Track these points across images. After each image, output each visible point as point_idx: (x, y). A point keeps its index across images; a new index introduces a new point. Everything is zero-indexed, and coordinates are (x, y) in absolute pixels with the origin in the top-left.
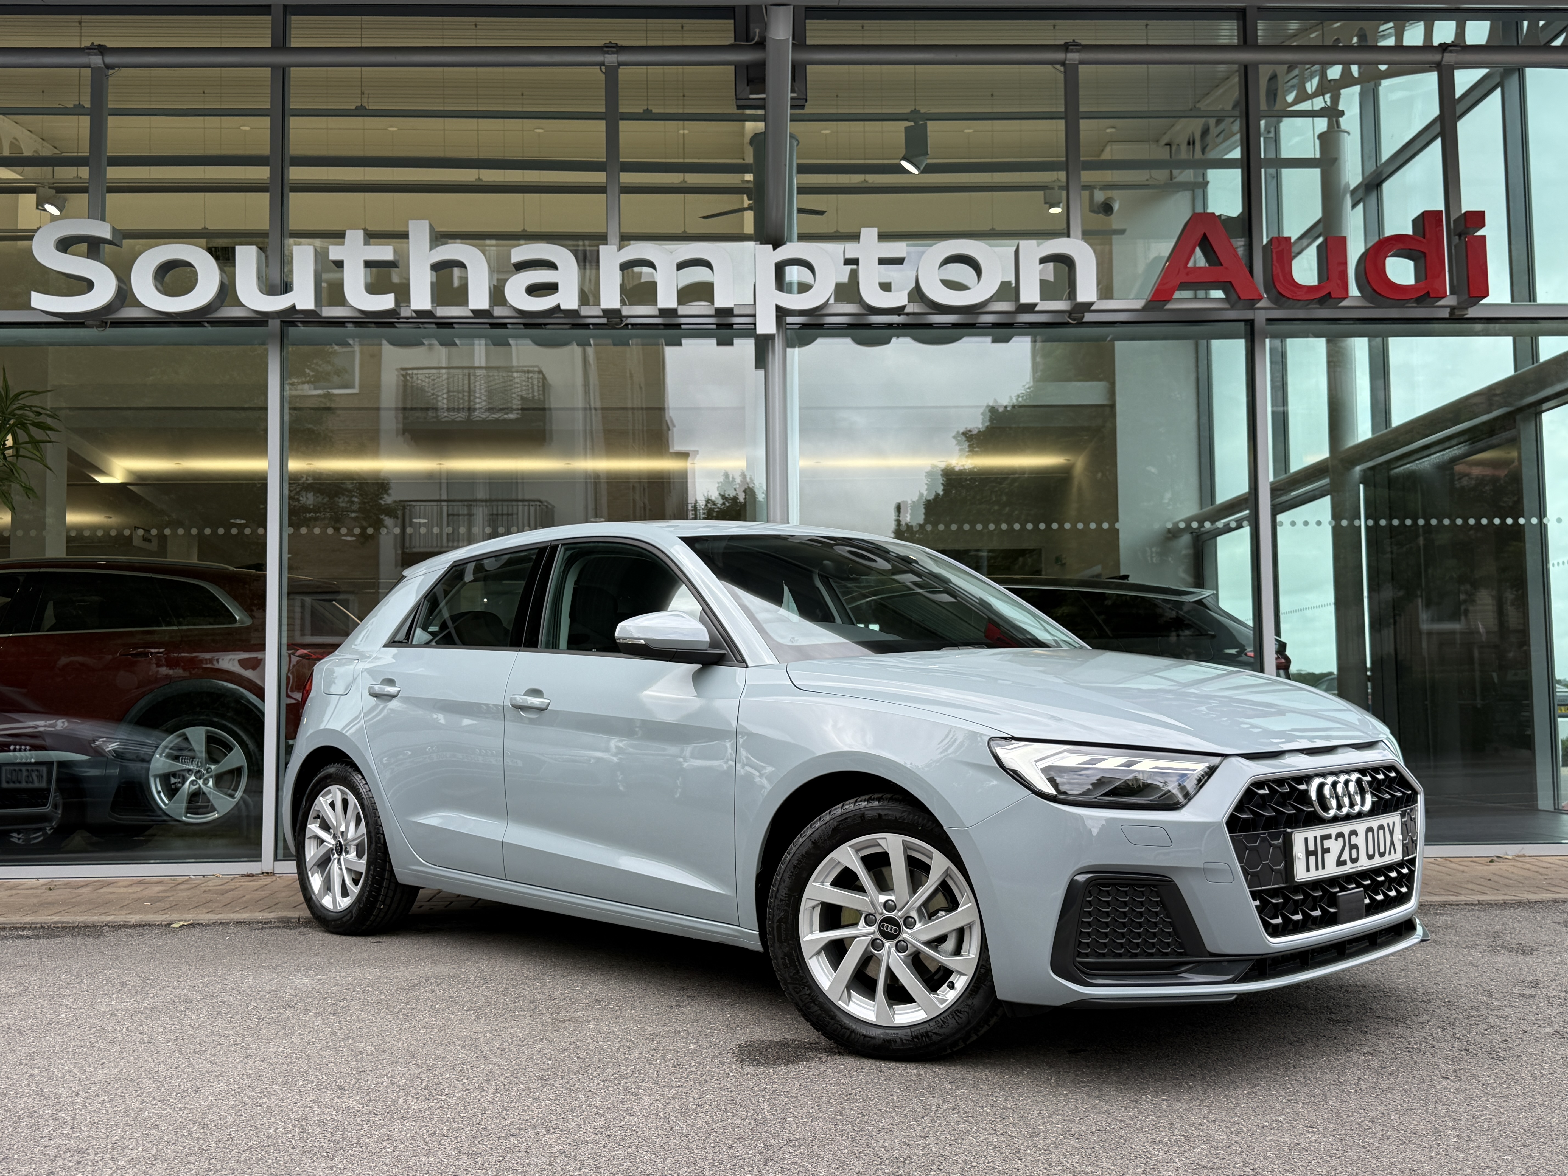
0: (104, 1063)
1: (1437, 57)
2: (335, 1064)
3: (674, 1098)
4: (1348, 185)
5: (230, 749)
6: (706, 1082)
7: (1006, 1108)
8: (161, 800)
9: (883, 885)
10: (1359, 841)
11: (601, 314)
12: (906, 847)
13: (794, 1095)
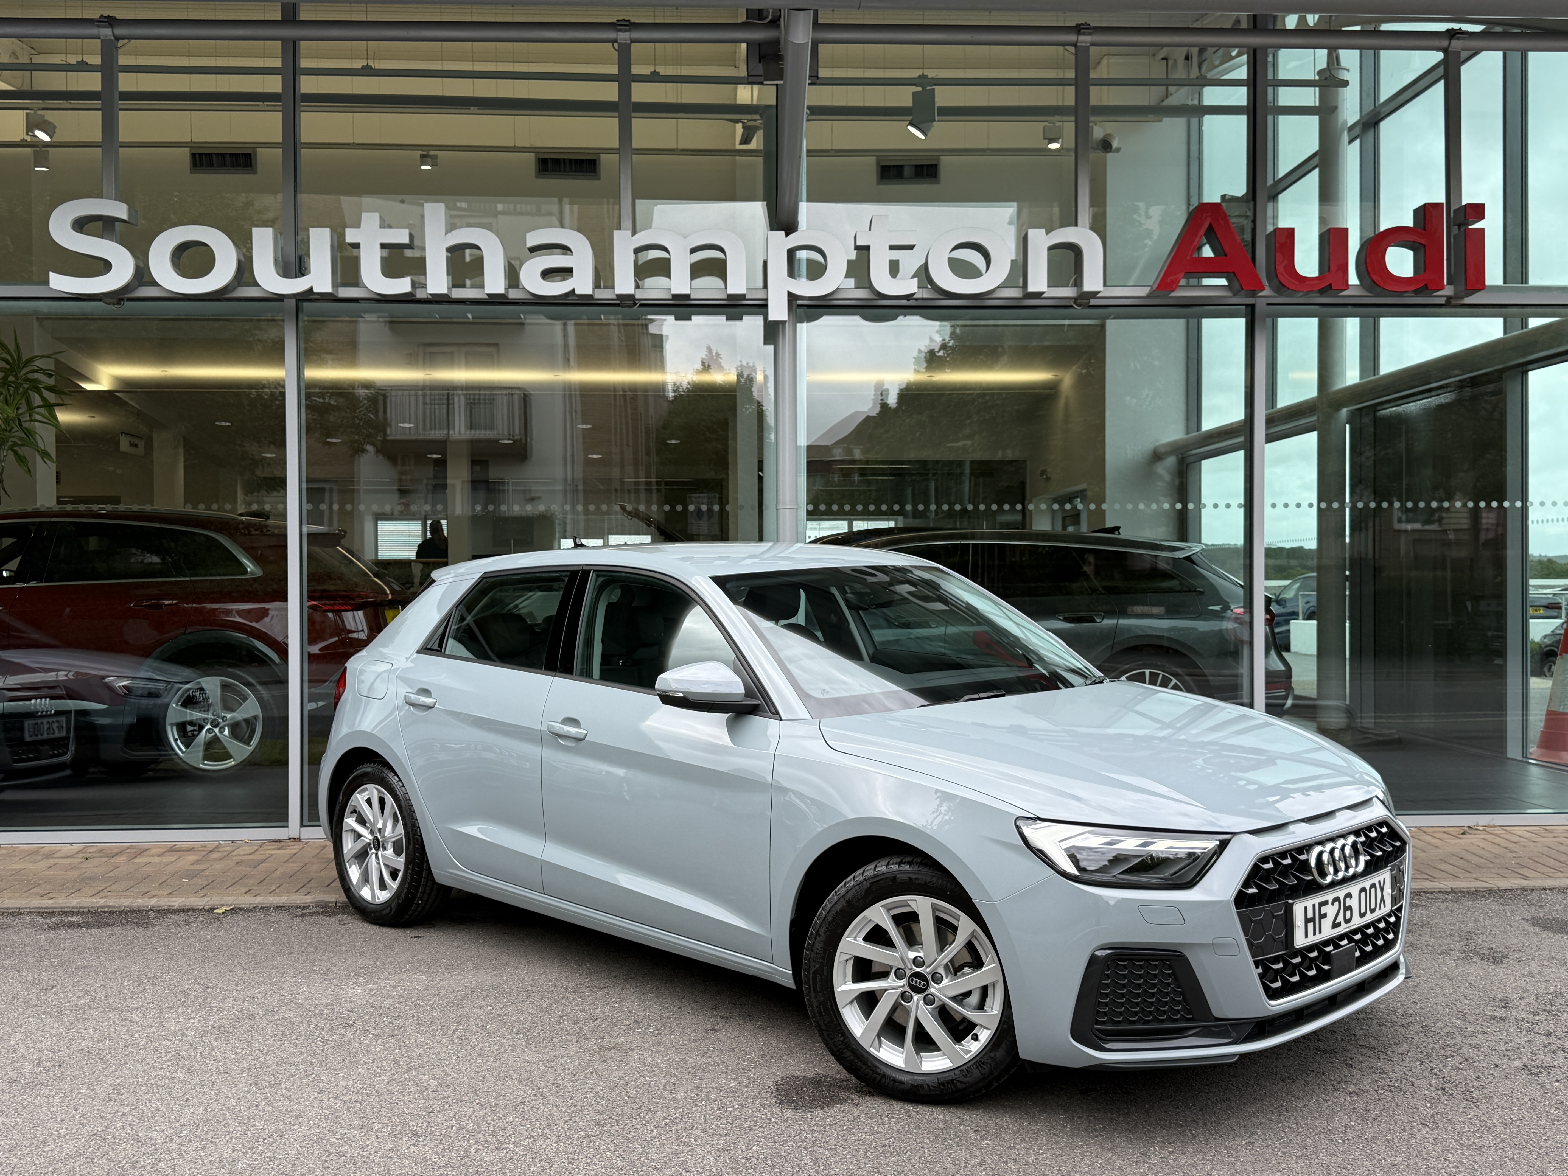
0: (188, 1099)
1: (1445, 43)
2: (404, 1103)
3: (724, 1150)
4: (1346, 122)
5: (245, 699)
6: (751, 1129)
7: (1027, 1163)
8: (178, 747)
9: (912, 940)
10: (1353, 902)
11: (615, 297)
12: (935, 908)
13: (833, 1147)
